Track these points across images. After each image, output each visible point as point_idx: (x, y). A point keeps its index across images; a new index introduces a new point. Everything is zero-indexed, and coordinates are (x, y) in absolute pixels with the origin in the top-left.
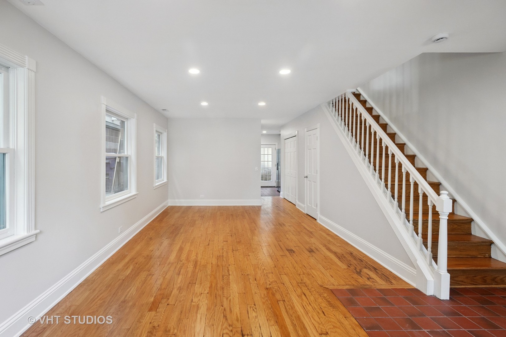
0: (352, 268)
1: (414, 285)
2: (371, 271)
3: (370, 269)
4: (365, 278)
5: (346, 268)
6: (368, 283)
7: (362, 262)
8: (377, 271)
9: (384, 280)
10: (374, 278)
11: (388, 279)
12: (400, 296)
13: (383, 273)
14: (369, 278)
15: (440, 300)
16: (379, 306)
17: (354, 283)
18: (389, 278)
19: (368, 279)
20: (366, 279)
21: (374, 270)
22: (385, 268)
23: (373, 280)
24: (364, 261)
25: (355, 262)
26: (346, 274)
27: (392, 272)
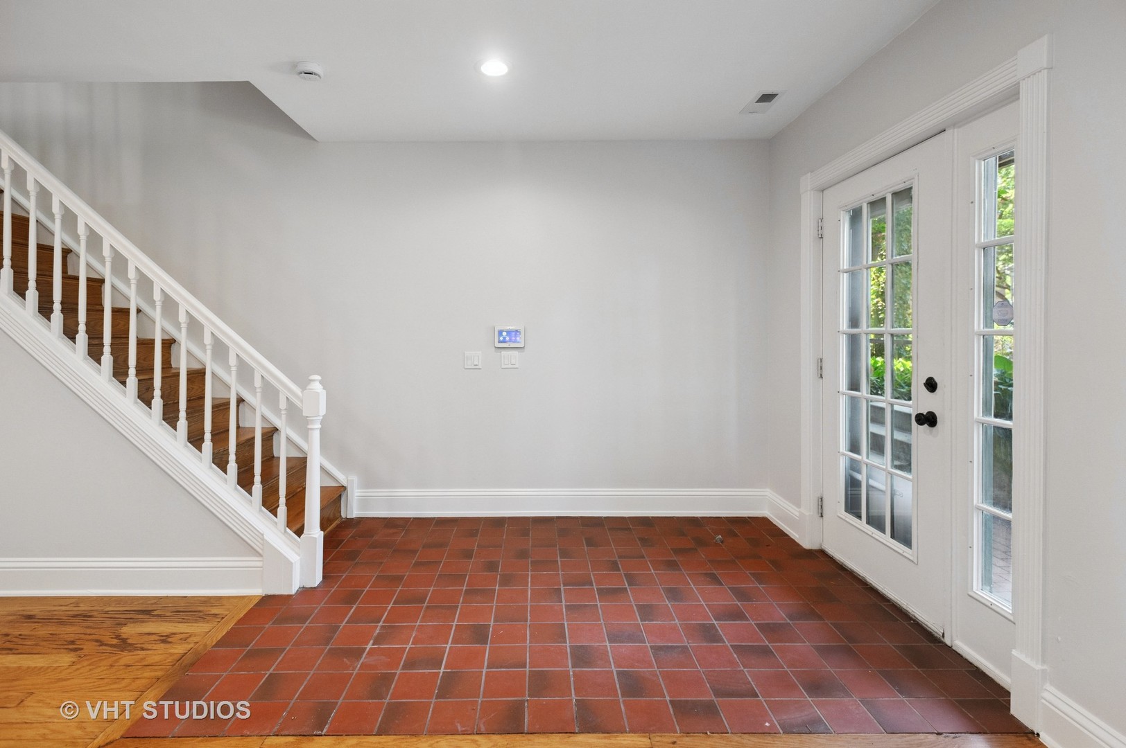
0: (88, 647)
1: (258, 591)
2: (143, 622)
3: (135, 621)
4: (155, 647)
5: (73, 660)
6: (179, 649)
7: (90, 616)
8: (156, 613)
9: (196, 621)
10: (171, 631)
11: (201, 614)
12: (267, 626)
13: (174, 609)
14: (165, 639)
15: (315, 588)
16: (268, 673)
17: (148, 674)
18: (200, 611)
19: (164, 641)
20: (162, 645)
21: (148, 616)
22: (161, 598)
23: (181, 636)
24: (95, 613)
25: (69, 629)
26: (96, 671)
27: (186, 597)
